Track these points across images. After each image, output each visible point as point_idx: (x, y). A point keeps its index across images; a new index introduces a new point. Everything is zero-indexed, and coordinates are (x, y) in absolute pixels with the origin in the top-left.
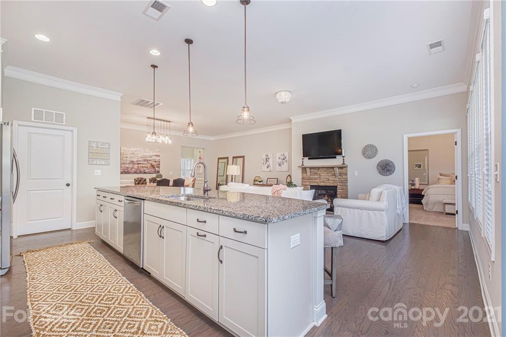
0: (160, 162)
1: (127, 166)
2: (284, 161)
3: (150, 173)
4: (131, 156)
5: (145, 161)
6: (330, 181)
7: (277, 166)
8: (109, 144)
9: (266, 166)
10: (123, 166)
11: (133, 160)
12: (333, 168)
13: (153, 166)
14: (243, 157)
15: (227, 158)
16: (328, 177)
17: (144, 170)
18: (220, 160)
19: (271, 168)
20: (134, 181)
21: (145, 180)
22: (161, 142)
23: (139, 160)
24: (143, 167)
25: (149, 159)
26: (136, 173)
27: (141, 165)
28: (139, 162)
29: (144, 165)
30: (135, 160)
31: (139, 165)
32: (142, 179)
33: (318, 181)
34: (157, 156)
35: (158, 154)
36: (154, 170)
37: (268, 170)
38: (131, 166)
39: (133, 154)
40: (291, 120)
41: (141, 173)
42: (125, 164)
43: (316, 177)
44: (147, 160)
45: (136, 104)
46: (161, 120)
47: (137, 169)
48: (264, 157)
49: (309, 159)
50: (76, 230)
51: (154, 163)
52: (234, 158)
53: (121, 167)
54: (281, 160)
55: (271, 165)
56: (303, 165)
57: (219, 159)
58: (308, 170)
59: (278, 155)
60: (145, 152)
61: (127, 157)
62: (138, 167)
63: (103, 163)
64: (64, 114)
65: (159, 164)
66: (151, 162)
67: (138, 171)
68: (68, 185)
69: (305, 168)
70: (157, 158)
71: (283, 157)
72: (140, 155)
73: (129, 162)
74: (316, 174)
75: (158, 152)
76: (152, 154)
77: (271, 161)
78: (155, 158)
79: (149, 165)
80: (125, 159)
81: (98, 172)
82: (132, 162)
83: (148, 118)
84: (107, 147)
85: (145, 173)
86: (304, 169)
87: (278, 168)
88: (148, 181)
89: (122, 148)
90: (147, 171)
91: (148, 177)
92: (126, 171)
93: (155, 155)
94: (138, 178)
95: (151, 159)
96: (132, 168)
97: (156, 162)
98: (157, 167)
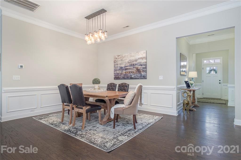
0: (146, 65)
1: (118, 72)
4: (120, 62)
5: (131, 65)
10: (115, 72)
13: (138, 70)
17: (131, 75)
23: (126, 65)
24: (130, 72)
25: (135, 63)
28: (126, 68)
29: (130, 70)
30: (123, 66)
31: (127, 71)
34: (144, 58)
36: (139, 75)
38: (120, 72)
42: (117, 70)
44: (133, 65)
47: (125, 74)
51: (140, 67)
53: (114, 73)
60: (131, 56)
62: (126, 72)
65: (146, 68)
66: (136, 66)
72: (127, 61)
73: (119, 68)
75: (144, 53)
76: (137, 57)
78: (141, 61)
79: (135, 70)
82: (121, 68)
90: (133, 76)
92: (117, 76)
93: (141, 58)
95: (136, 63)
96: (121, 74)
97: (141, 65)
98: (143, 71)
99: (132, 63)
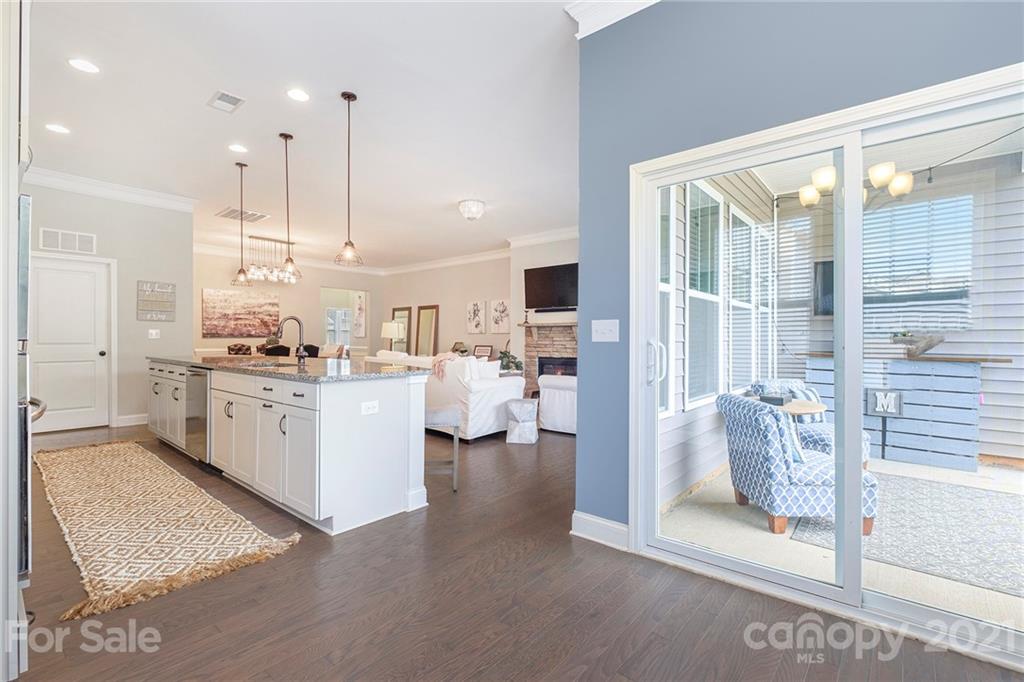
0: (278, 316)
1: (216, 323)
2: (503, 315)
3: (259, 336)
4: (222, 304)
5: (249, 313)
6: (568, 350)
7: (493, 323)
8: (174, 286)
9: (474, 324)
10: (207, 323)
11: (228, 312)
12: (571, 327)
13: (265, 324)
14: (436, 307)
15: (409, 309)
16: (564, 343)
17: (249, 331)
18: (396, 313)
19: (482, 327)
20: (227, 350)
21: (249, 348)
22: (276, 280)
23: (239, 312)
24: (245, 325)
25: (257, 310)
26: (232, 335)
27: (242, 322)
28: (237, 316)
29: (247, 322)
30: (230, 312)
31: (239, 322)
32: (243, 346)
33: (550, 349)
34: (273, 305)
35: (276, 301)
36: (266, 331)
37: (477, 331)
38: (222, 323)
39: (226, 301)
40: (509, 244)
41: (241, 335)
42: (211, 319)
43: (547, 343)
44: (254, 313)
45: (225, 216)
46: (276, 241)
47: (234, 329)
48: (470, 307)
49: (536, 311)
50: (118, 428)
51: (267, 318)
52: (421, 308)
53: (204, 325)
54: (498, 314)
55: (482, 323)
56: (526, 322)
57: (394, 310)
58: (535, 331)
59: (494, 304)
60: (249, 297)
61: (214, 308)
62: (236, 325)
63: (163, 317)
64: (95, 236)
65: (278, 320)
66: (260, 316)
67: (236, 333)
68: (102, 354)
69: (530, 327)
70: (273, 310)
71: (501, 309)
72: (240, 303)
73: (219, 315)
74: (547, 337)
75: (276, 297)
76: (262, 301)
77: (481, 314)
78: (270, 308)
79: (257, 322)
80: (211, 310)
81: (154, 333)
82: (225, 316)
83: (250, 237)
84: (170, 291)
85: (250, 336)
86: (529, 330)
87: (494, 328)
88: (254, 350)
89: (205, 291)
90: (253, 333)
91: (253, 343)
92: (213, 331)
93: (270, 304)
94: (236, 346)
95: (261, 310)
96: (224, 327)
97: (271, 316)
98: (273, 325)
99: (253, 310)
